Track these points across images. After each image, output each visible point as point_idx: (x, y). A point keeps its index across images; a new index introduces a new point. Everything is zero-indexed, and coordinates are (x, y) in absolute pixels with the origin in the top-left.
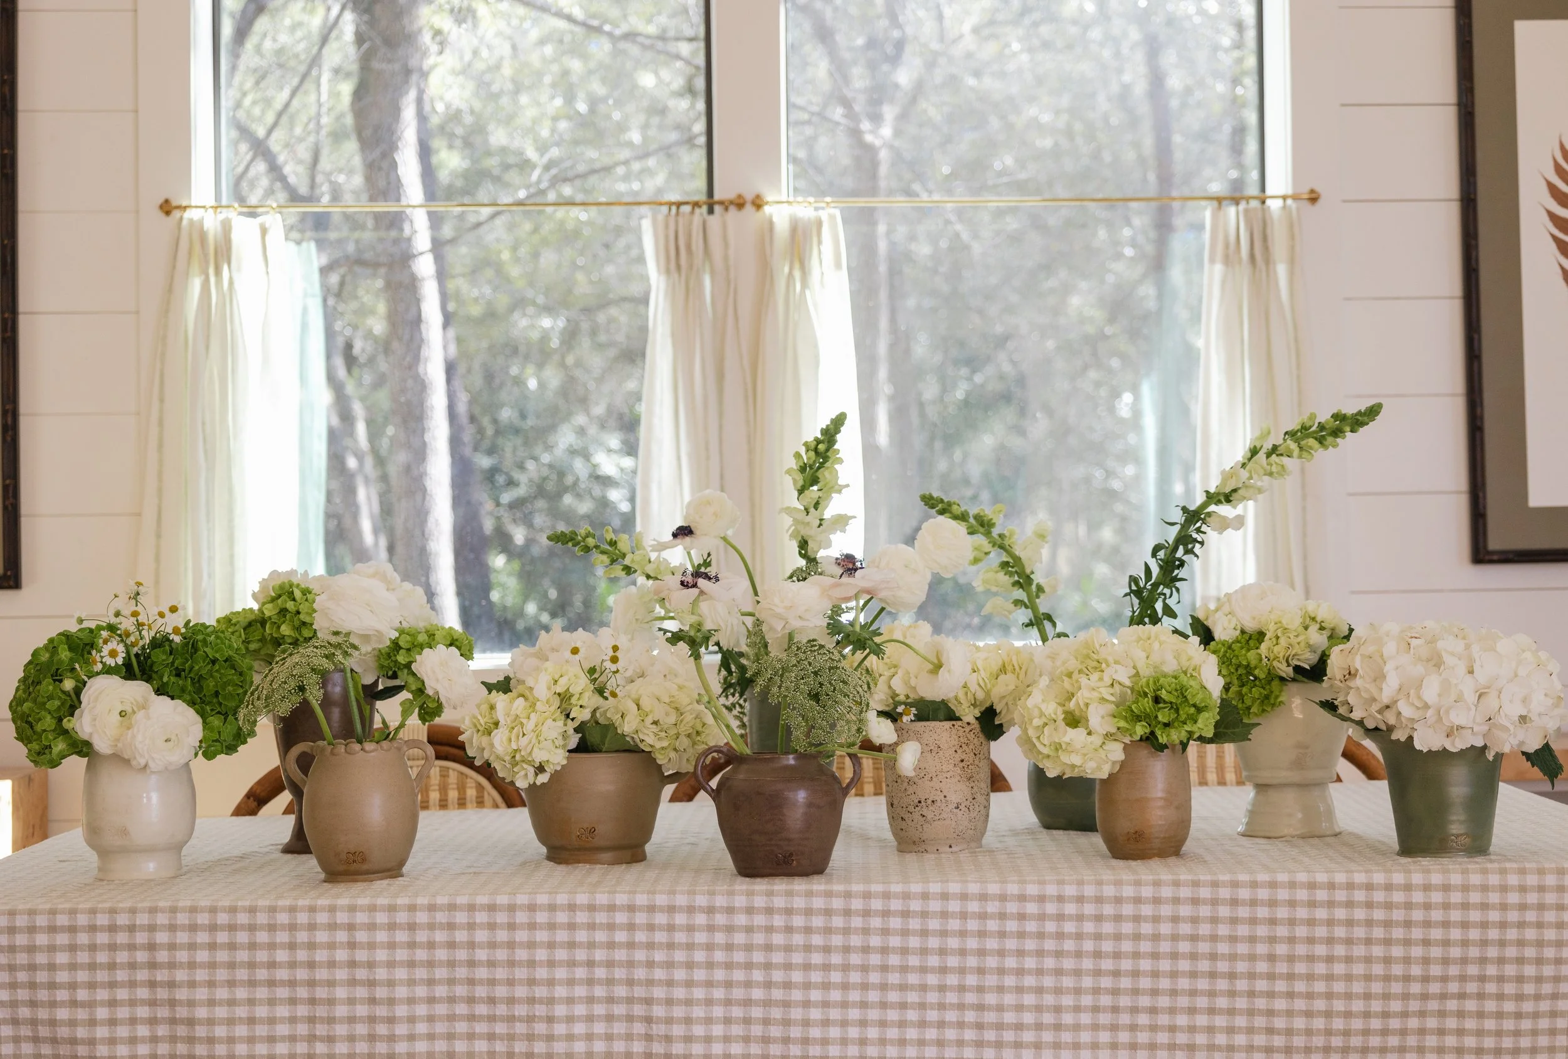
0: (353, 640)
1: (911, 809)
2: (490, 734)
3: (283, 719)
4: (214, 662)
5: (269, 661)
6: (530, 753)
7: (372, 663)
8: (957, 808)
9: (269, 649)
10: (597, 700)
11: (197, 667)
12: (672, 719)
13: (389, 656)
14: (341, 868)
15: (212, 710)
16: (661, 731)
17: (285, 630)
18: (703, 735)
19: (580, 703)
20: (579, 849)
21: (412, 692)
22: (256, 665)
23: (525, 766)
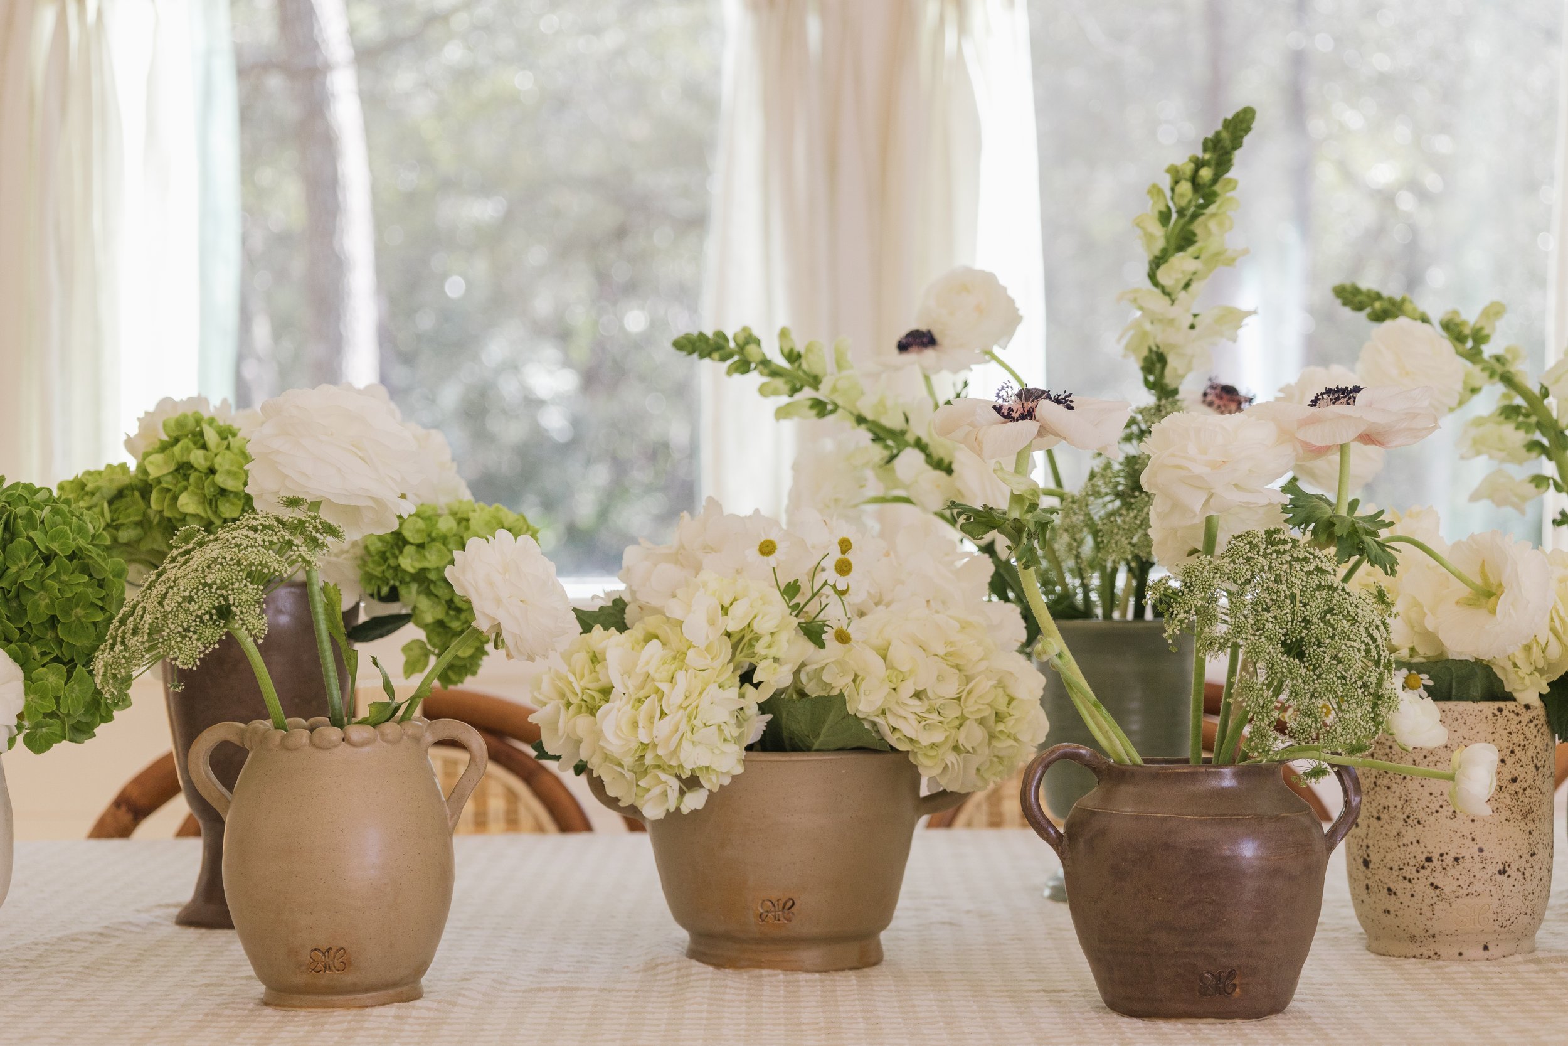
0: (326, 515)
1: (1410, 872)
2: (592, 711)
3: (183, 675)
4: (48, 558)
5: (155, 561)
6: (675, 753)
7: (351, 572)
8: (1502, 872)
9: (156, 541)
10: (808, 648)
11: (14, 569)
12: (951, 688)
13: (383, 556)
14: (300, 979)
15: (43, 654)
16: (929, 711)
17: (188, 503)
18: (1010, 721)
19: (773, 652)
20: (759, 941)
21: (425, 627)
22: (133, 571)
23: (663, 776)
